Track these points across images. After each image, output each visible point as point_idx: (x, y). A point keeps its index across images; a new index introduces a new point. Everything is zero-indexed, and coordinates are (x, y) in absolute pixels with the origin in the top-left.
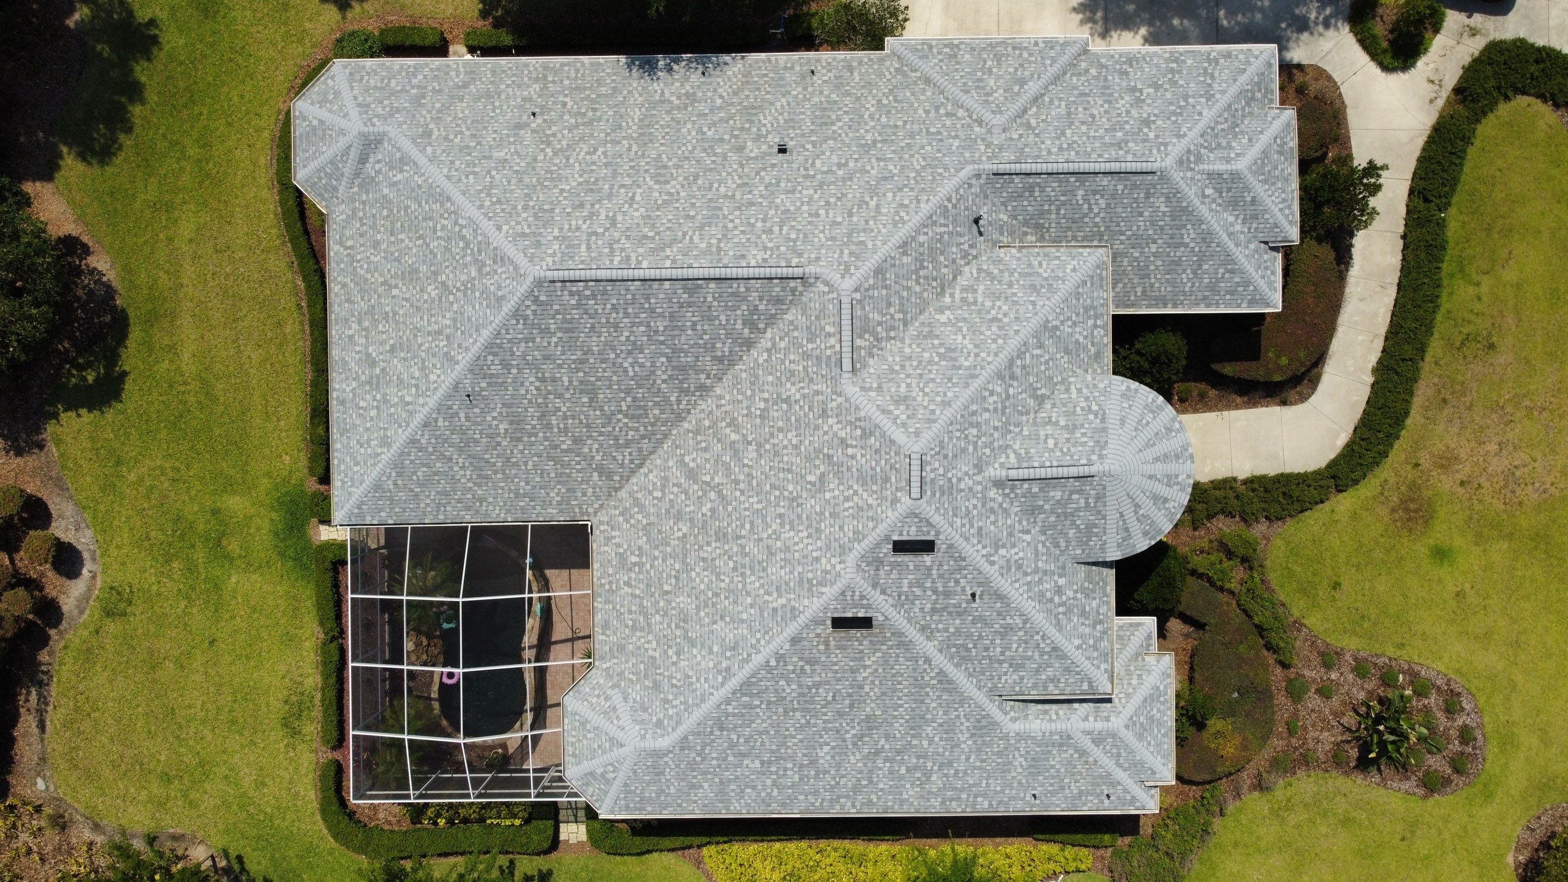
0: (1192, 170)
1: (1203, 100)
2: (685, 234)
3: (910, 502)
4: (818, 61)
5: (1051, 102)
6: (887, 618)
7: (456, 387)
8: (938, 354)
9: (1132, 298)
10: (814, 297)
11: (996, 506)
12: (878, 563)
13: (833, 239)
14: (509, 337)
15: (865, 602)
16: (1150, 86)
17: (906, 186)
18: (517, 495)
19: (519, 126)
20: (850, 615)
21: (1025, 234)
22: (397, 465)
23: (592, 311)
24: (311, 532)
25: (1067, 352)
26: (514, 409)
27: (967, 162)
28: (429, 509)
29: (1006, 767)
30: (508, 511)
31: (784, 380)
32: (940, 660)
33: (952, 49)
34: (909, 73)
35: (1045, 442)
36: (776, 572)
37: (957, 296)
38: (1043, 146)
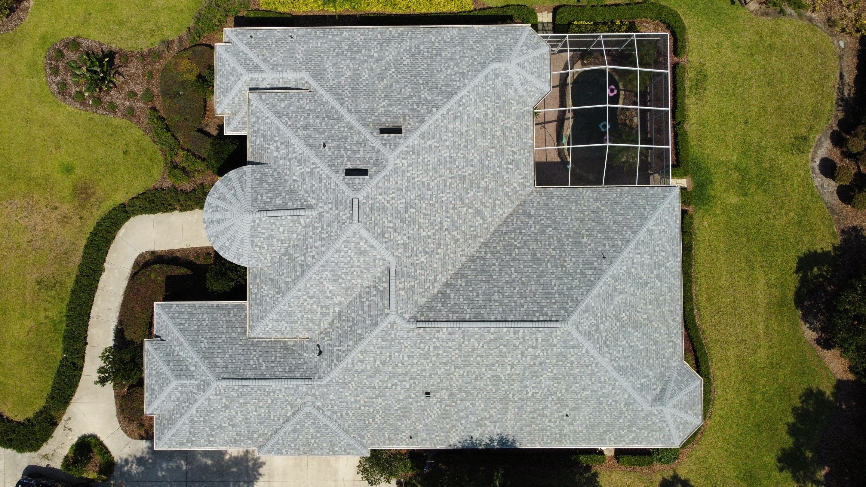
0: (202, 381)
1: (195, 419)
2: (483, 347)
3: (359, 197)
4: (408, 444)
5: (279, 419)
6: (372, 133)
7: (611, 262)
8: (342, 278)
9: (236, 310)
10: (411, 310)
11: (312, 195)
12: (377, 164)
13: (400, 343)
14: (582, 290)
15: (384, 142)
16: (225, 427)
17: (360, 373)
18: (576, 202)
19: (575, 409)
20: (392, 135)
21: (294, 346)
22: (643, 219)
23: (535, 304)
24: (692, 183)
25: (272, 280)
26: (579, 250)
27: (326, 385)
28: (626, 195)
29: (307, 53)
30: (581, 193)
31: (428, 265)
32: (343, 111)
33: (333, 449)
34: (357, 436)
35: (284, 230)
36: (432, 159)
37: (331, 311)
38: (284, 394)
